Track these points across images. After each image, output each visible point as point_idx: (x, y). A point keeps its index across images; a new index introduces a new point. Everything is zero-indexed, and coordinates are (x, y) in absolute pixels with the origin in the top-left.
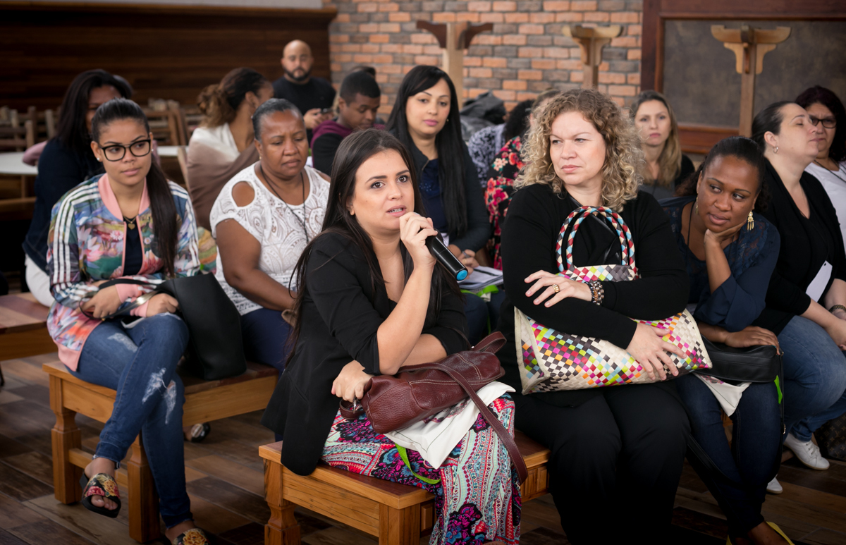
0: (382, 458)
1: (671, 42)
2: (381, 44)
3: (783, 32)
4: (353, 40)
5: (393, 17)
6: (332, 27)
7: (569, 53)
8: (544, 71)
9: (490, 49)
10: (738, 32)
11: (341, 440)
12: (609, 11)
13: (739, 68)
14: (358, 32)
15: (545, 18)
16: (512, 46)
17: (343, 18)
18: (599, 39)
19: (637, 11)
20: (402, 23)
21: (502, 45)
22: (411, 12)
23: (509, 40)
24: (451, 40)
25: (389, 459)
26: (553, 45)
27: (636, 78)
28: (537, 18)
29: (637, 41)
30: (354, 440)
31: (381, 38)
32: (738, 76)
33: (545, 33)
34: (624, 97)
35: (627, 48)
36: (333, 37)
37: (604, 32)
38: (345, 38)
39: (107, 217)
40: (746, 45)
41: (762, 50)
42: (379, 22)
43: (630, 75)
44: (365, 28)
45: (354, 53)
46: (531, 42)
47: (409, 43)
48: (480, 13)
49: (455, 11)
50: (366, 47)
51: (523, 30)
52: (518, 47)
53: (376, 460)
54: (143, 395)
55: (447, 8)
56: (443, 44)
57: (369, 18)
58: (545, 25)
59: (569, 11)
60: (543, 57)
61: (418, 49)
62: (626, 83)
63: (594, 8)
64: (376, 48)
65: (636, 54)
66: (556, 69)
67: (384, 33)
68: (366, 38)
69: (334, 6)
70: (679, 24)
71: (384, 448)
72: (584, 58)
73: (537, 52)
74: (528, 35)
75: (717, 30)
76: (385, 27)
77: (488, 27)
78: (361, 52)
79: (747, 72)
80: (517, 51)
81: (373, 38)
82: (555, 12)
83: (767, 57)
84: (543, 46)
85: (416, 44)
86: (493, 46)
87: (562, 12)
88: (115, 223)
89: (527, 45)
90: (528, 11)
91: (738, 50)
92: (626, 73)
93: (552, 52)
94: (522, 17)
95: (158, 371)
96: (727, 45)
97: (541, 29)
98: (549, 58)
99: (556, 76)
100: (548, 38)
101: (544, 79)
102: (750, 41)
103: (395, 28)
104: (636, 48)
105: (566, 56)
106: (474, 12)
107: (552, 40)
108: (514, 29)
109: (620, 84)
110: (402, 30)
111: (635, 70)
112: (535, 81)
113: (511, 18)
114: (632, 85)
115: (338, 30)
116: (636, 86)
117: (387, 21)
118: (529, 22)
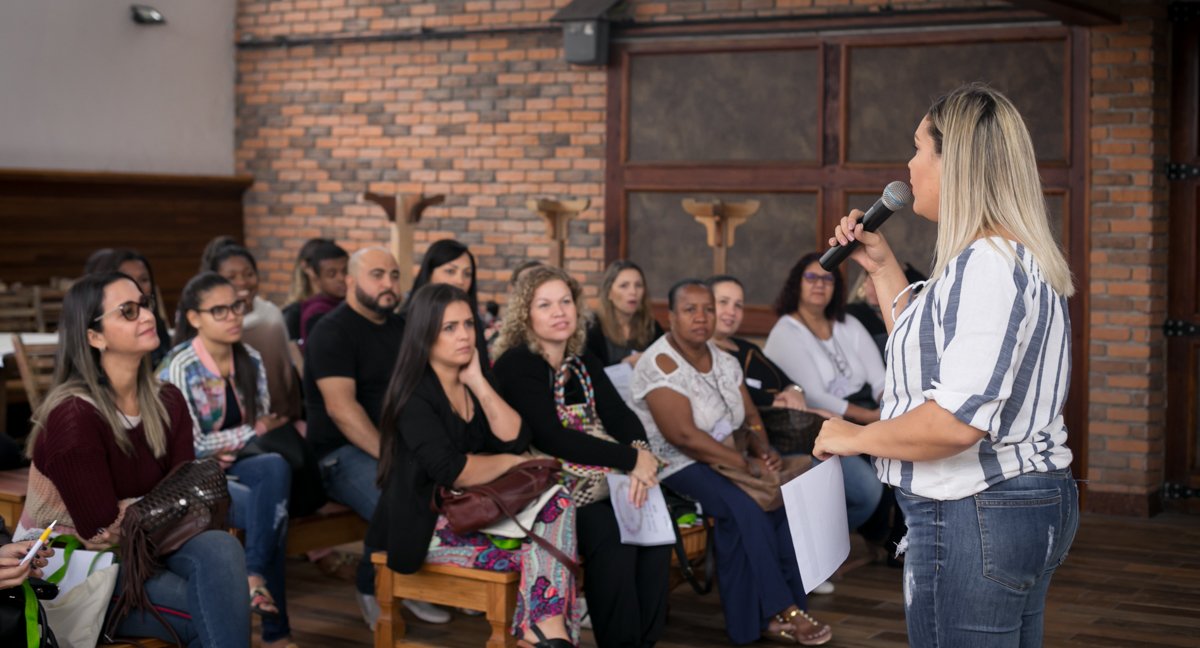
0: (477, 558)
1: (636, 215)
2: (307, 216)
3: (752, 206)
4: (272, 211)
5: (321, 186)
6: (247, 197)
7: (525, 227)
8: (497, 246)
9: (435, 223)
10: (709, 206)
11: (442, 544)
12: (569, 183)
13: (711, 240)
14: (279, 202)
15: (498, 189)
16: (460, 219)
17: (261, 187)
18: (565, 213)
19: (599, 182)
20: (332, 194)
21: (450, 218)
22: (343, 181)
23: (457, 212)
24: (400, 212)
25: (483, 558)
26: (506, 218)
27: (599, 252)
28: (488, 189)
29: (599, 213)
30: (451, 545)
31: (306, 209)
32: (711, 249)
33: (499, 205)
34: (586, 272)
35: (588, 221)
36: (248, 208)
37: (570, 205)
38: (263, 209)
39: (208, 375)
40: (717, 218)
41: (733, 224)
42: (305, 192)
43: (592, 250)
44: (287, 199)
45: (273, 226)
46: (483, 214)
47: (341, 214)
48: (424, 183)
49: (396, 181)
50: (289, 220)
51: (474, 201)
52: (467, 220)
53: (473, 560)
54: (273, 522)
55: (386, 176)
56: (392, 217)
57: (293, 187)
58: (498, 197)
59: (524, 182)
60: (496, 231)
61: (352, 223)
62: (588, 258)
63: (552, 179)
64: (301, 221)
65: (598, 228)
66: (511, 244)
67: (311, 204)
68: (289, 210)
69: (249, 174)
70: (644, 197)
71: (478, 550)
72: (551, 232)
73: (489, 226)
74: (479, 208)
75: (689, 204)
76: (311, 197)
77: (438, 200)
78: (283, 225)
79: (719, 245)
80: (467, 225)
81: (297, 210)
82: (509, 183)
83: (738, 230)
84: (495, 219)
85: (350, 216)
86: (439, 220)
87: (517, 183)
88: (215, 380)
89: (478, 218)
90: (479, 182)
91: (710, 224)
92: (588, 247)
93: (506, 226)
94: (471, 188)
95: (280, 502)
96: (699, 219)
97: (493, 201)
98: (503, 232)
99: (510, 251)
100: (501, 211)
101: (498, 255)
102: (722, 215)
103: (324, 199)
104: (597, 221)
105: (522, 229)
106: (417, 182)
107: (506, 213)
108: (464, 200)
109: (582, 259)
110: (333, 201)
111: (597, 244)
112: (487, 256)
113: (460, 189)
114: (594, 259)
115: (254, 200)
116: (599, 261)
117: (314, 190)
118: (480, 193)
